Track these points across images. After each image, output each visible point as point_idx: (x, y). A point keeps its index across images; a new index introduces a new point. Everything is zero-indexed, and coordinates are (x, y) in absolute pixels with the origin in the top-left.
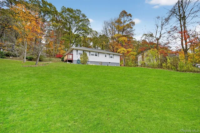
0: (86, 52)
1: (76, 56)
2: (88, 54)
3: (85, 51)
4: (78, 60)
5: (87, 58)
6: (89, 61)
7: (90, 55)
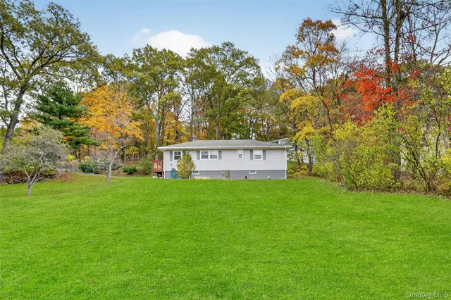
0: (190, 153)
1: (169, 164)
2: (194, 156)
3: (186, 152)
4: (173, 171)
5: (192, 165)
6: (197, 172)
7: (198, 158)
